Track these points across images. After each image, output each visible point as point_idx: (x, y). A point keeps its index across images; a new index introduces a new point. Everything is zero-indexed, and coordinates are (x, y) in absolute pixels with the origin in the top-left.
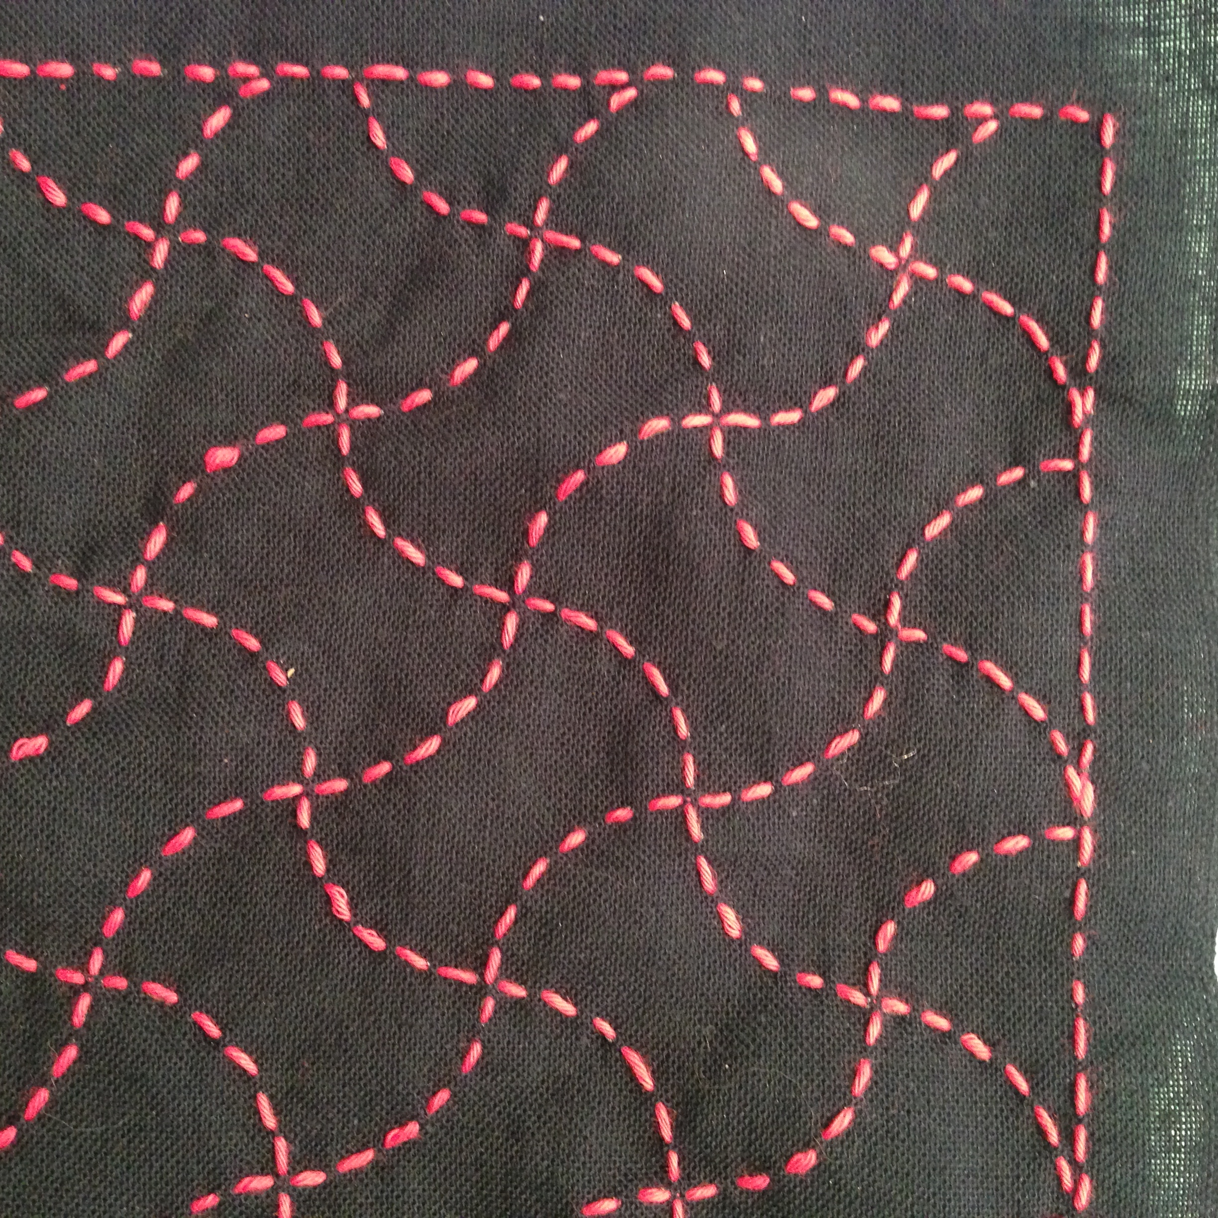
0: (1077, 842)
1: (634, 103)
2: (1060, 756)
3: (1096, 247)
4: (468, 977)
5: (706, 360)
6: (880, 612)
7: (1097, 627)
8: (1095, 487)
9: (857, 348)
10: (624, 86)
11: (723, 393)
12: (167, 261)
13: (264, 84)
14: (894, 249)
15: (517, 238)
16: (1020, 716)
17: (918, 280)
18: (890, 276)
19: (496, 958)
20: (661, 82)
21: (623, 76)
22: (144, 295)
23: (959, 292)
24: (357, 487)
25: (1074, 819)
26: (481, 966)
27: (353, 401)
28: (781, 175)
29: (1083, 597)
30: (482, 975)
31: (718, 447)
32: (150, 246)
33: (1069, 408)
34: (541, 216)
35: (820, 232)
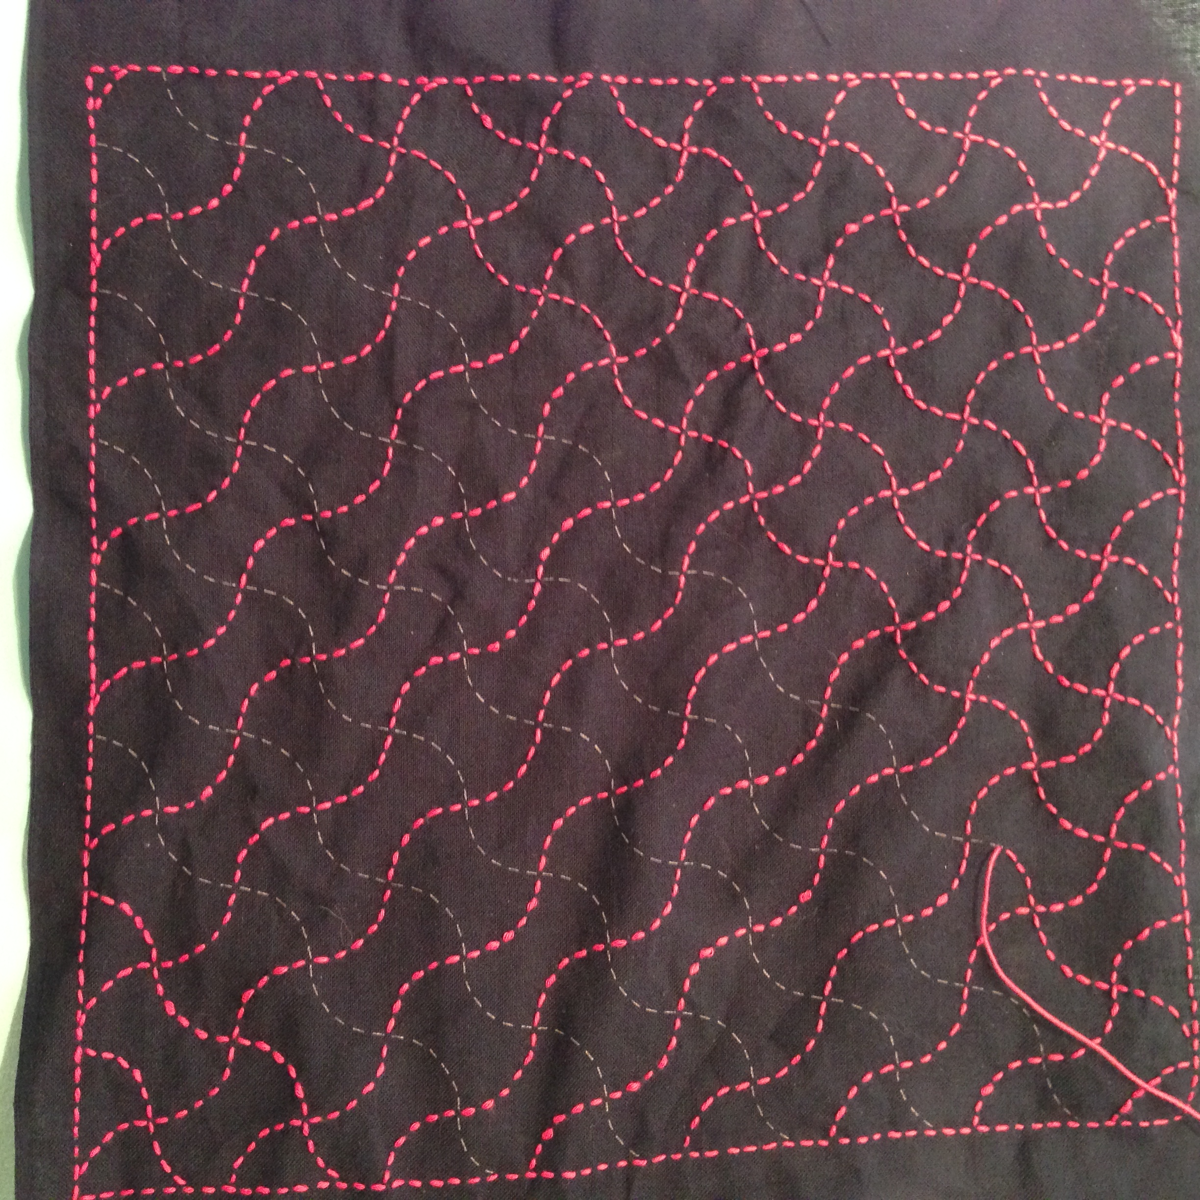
0: (1176, 359)
1: (1000, 84)
2: (1169, 327)
3: (1174, 135)
4: (957, 417)
5: (1032, 183)
6: (1100, 276)
7: (1181, 279)
8: (1178, 226)
9: (1087, 176)
10: (996, 77)
11: (1039, 196)
12: (826, 153)
13: (857, 82)
14: (1099, 137)
15: (959, 139)
16: (1154, 312)
17: (1108, 149)
18: (1097, 148)
19: (968, 410)
20: (1010, 75)
21: (994, 73)
22: (818, 167)
23: (1123, 154)
24: (904, 237)
25: (1174, 349)
26: (962, 412)
27: (899, 204)
28: (1057, 110)
29: (1175, 268)
30: (962, 416)
31: (1039, 216)
32: (819, 148)
33: (1166, 196)
34: (967, 129)
35: (1072, 132)
